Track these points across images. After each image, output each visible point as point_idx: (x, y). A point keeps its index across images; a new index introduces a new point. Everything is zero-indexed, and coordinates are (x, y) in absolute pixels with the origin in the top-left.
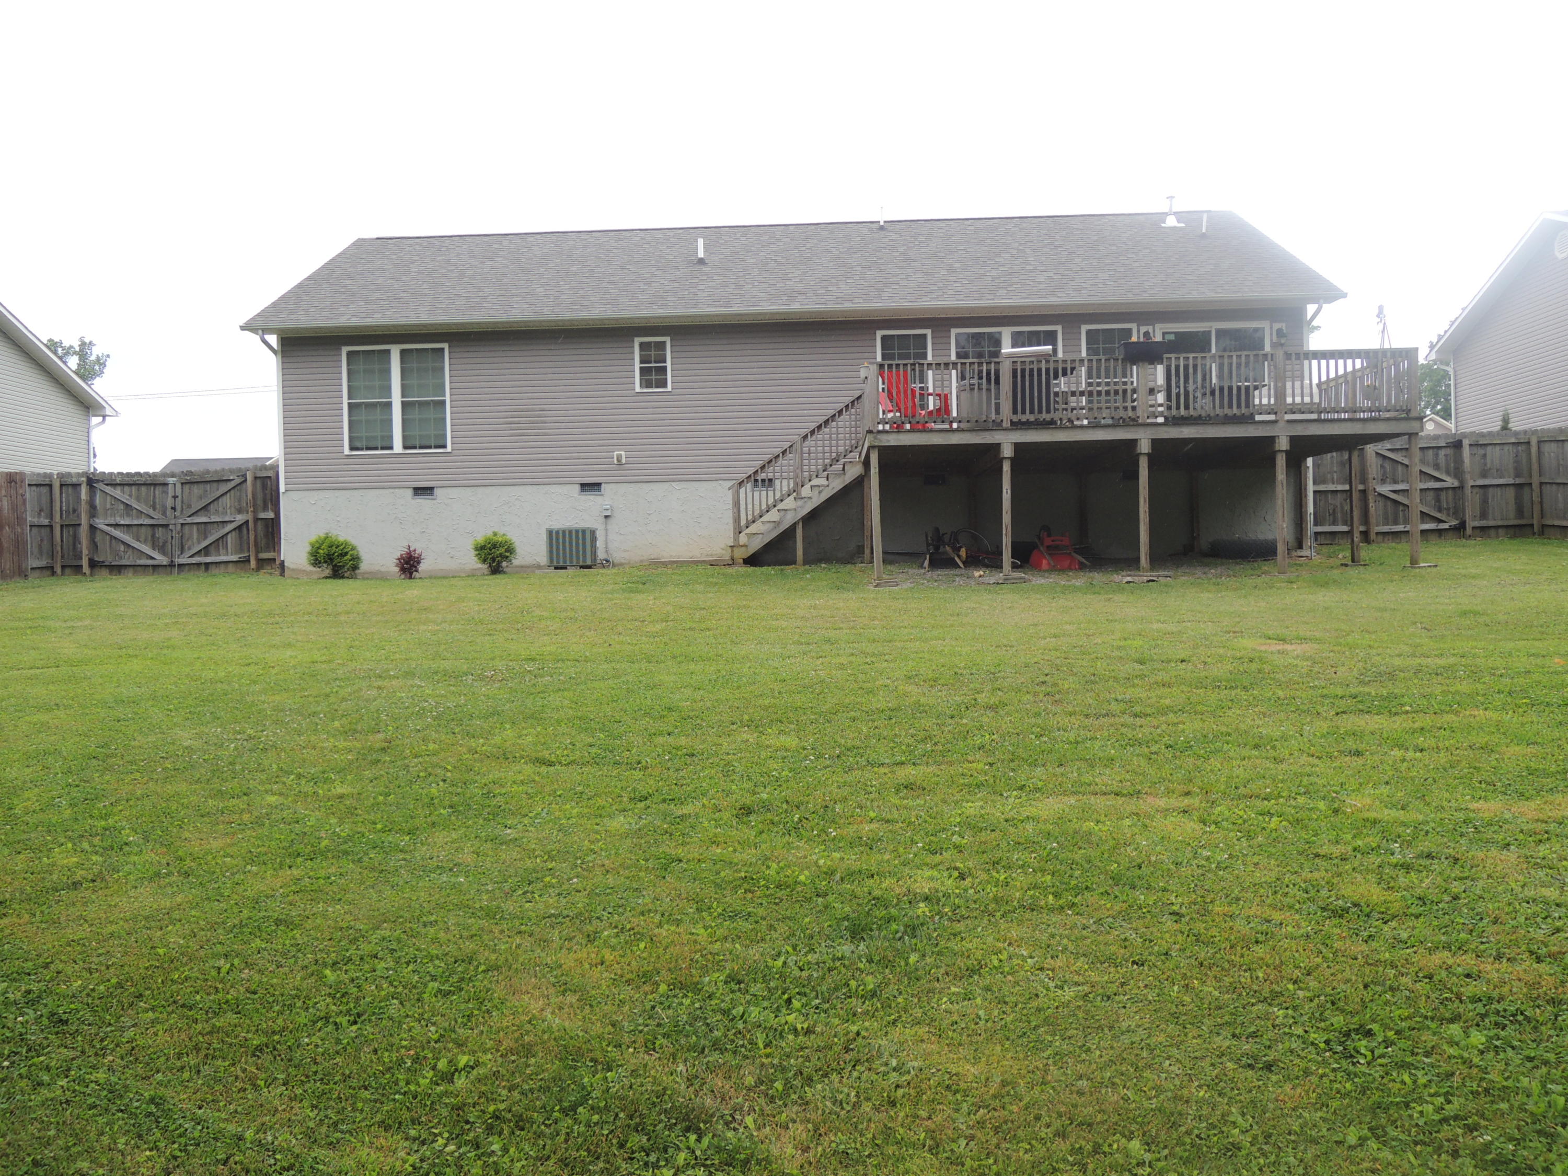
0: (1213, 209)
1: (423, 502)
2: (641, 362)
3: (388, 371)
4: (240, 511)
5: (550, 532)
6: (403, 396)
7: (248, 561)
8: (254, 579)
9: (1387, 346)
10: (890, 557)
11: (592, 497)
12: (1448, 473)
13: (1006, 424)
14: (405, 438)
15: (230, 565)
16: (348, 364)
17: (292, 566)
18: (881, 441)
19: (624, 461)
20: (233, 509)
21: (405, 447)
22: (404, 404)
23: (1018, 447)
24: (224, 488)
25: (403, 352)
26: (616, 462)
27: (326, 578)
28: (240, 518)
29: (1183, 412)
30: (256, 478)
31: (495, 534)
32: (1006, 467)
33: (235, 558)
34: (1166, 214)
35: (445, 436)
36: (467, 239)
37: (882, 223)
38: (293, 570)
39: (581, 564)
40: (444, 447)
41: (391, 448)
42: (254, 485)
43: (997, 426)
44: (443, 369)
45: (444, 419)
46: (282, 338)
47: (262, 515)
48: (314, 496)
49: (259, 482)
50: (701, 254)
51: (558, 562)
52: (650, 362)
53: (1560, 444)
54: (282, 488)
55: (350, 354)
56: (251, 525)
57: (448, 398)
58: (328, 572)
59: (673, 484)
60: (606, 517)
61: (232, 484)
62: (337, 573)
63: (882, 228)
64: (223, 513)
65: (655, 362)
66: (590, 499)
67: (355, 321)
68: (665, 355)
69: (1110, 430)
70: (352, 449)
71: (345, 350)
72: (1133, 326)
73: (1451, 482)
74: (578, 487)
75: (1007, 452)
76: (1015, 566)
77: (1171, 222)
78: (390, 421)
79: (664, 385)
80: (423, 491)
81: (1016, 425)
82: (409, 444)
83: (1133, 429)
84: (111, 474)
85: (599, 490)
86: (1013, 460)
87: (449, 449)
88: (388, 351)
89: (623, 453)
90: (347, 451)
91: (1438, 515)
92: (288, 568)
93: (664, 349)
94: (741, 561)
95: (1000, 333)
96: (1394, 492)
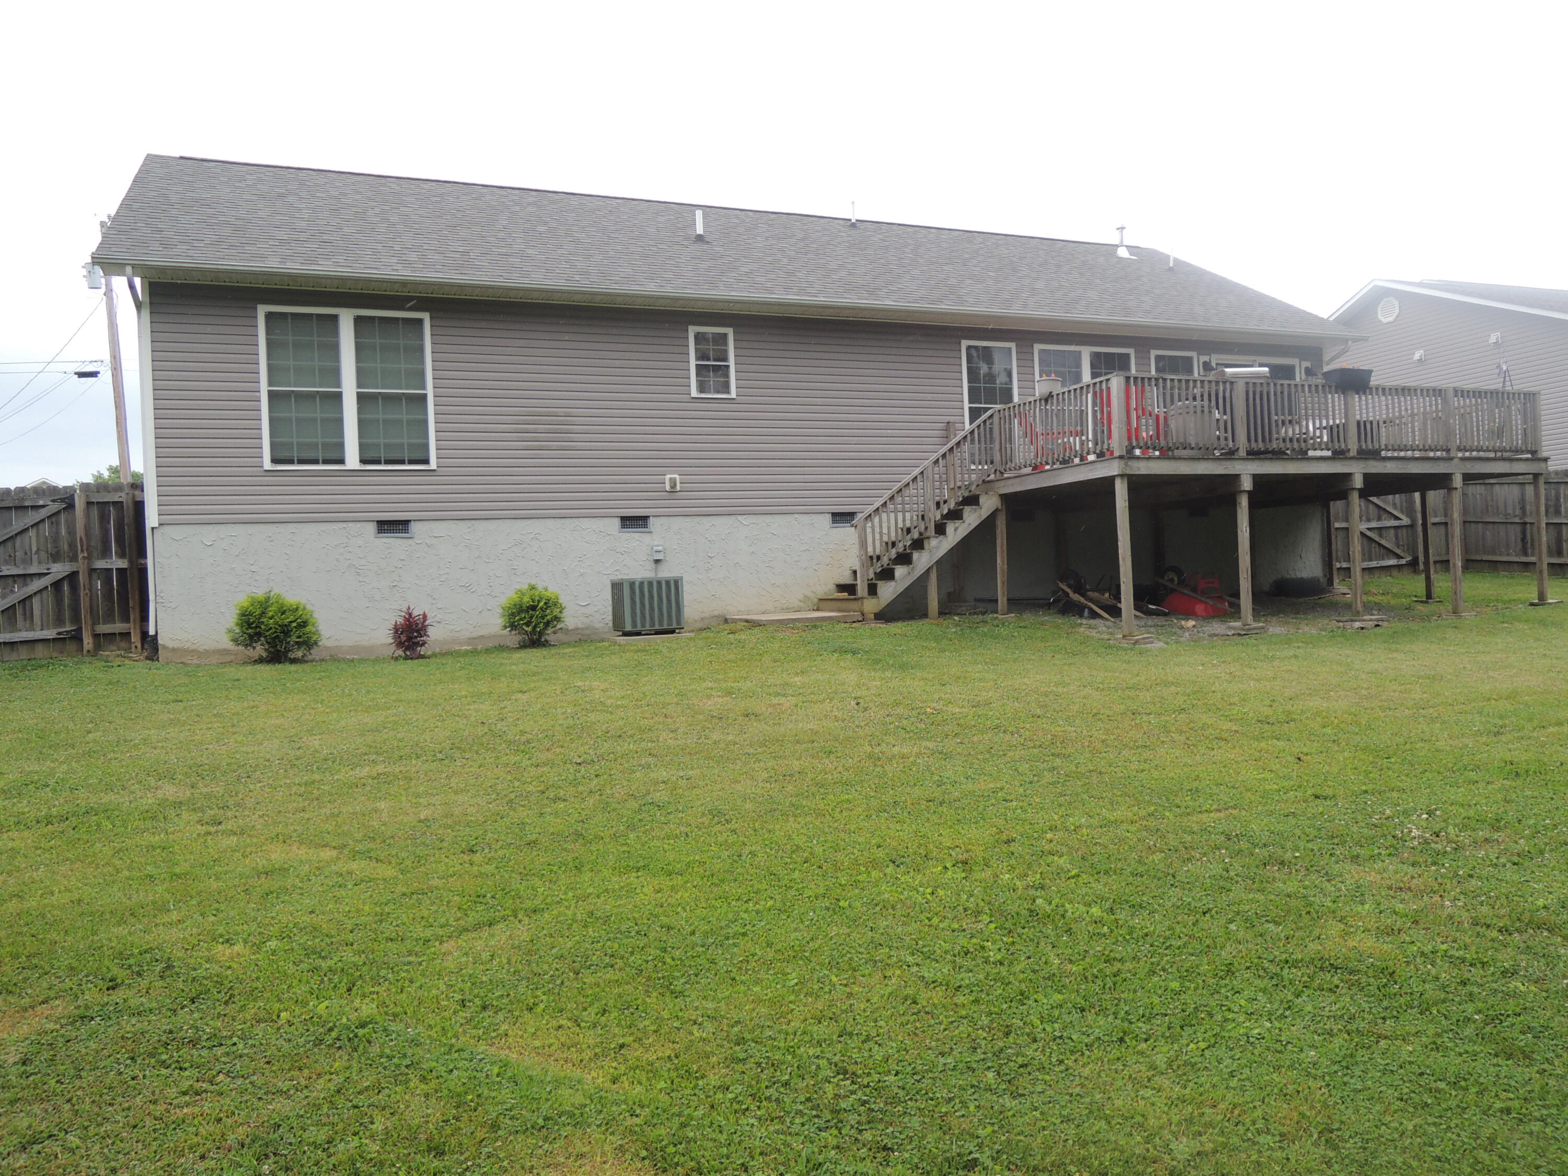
1: (393, 542)
2: (698, 359)
3: (335, 348)
4: (56, 557)
6: (359, 386)
7: (77, 637)
8: (89, 670)
11: (636, 535)
12: (1402, 512)
14: (362, 447)
15: (40, 647)
16: (268, 332)
17: (170, 644)
18: (1132, 469)
19: (678, 488)
20: (43, 555)
21: (363, 461)
22: (361, 397)
23: (1257, 478)
24: (33, 517)
25: (358, 320)
26: (668, 488)
27: (260, 661)
28: (59, 570)
30: (89, 504)
31: (533, 588)
32: (1244, 501)
33: (50, 634)
35: (426, 446)
37: (853, 221)
38: (174, 650)
39: (657, 627)
40: (426, 461)
41: (342, 461)
42: (87, 515)
44: (421, 349)
45: (426, 422)
46: (150, 284)
47: (101, 564)
48: (209, 534)
49: (95, 512)
50: (700, 230)
52: (708, 360)
54: (152, 518)
55: (269, 316)
56: (82, 579)
57: (430, 392)
58: (260, 650)
59: (739, 518)
60: (657, 561)
61: (43, 513)
62: (276, 656)
64: (24, 561)
65: (715, 360)
66: (634, 538)
68: (726, 351)
69: (1329, 463)
70: (274, 461)
71: (262, 310)
73: (1406, 521)
74: (617, 522)
75: (1247, 484)
77: (1123, 253)
78: (339, 422)
79: (726, 388)
80: (387, 526)
82: (370, 455)
83: (1345, 462)
85: (646, 526)
87: (433, 465)
88: (335, 318)
89: (677, 476)
90: (267, 465)
91: (1398, 551)
92: (165, 647)
93: (725, 343)
94: (872, 616)
96: (1368, 529)
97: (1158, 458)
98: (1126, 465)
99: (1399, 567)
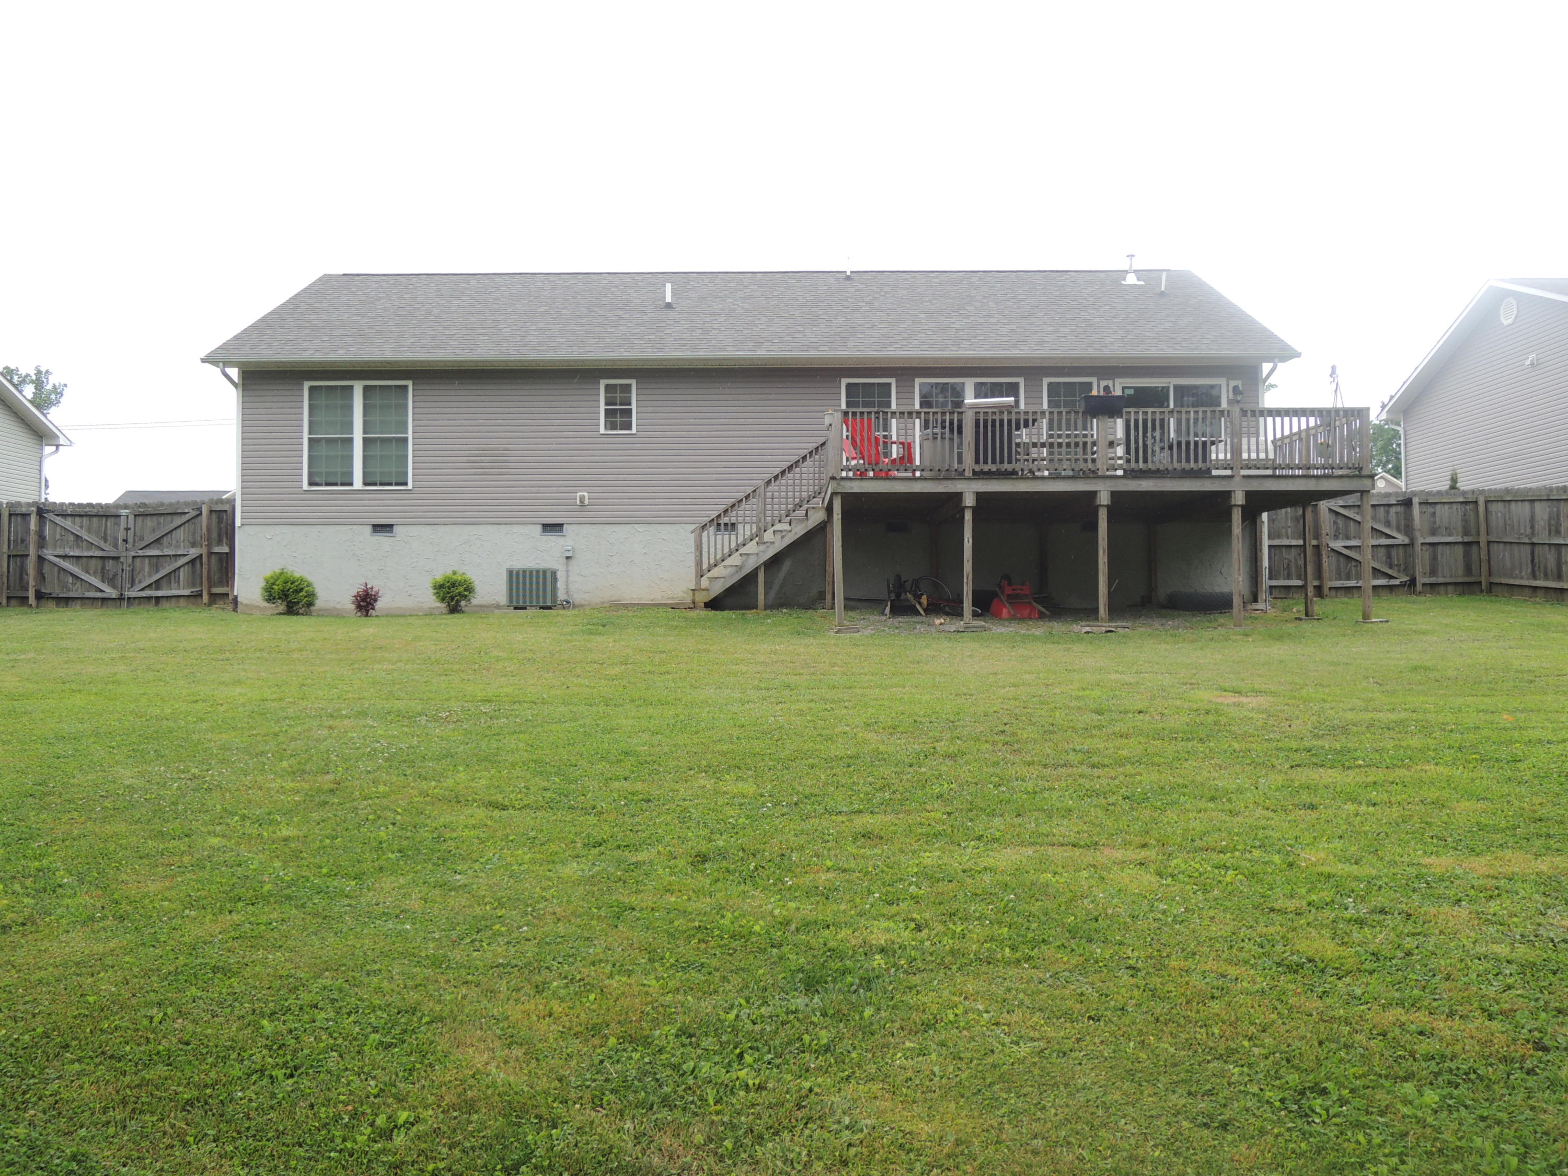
0: (1172, 268)
1: (382, 539)
2: (607, 404)
3: (350, 407)
4: (193, 545)
5: (510, 572)
6: (365, 432)
7: (200, 595)
8: (205, 614)
9: (1339, 405)
10: (852, 603)
11: (553, 538)
12: (1398, 530)
13: (968, 473)
14: (365, 474)
15: (182, 600)
16: (310, 399)
17: (245, 602)
18: (844, 488)
19: (586, 502)
20: (187, 543)
21: (365, 484)
22: (365, 441)
23: (980, 496)
24: (178, 521)
25: (366, 389)
26: (578, 503)
27: (280, 614)
28: (194, 552)
29: (1141, 465)
30: (211, 511)
31: (455, 573)
32: (968, 516)
33: (187, 592)
34: (1126, 272)
35: (406, 473)
36: (435, 277)
37: (848, 273)
38: (247, 605)
39: (541, 604)
40: (406, 484)
41: (351, 484)
42: (209, 518)
43: (960, 475)
44: (406, 407)
45: (406, 456)
46: (243, 372)
47: (217, 549)
48: (270, 531)
49: (214, 516)
50: (669, 299)
51: (518, 601)
52: (616, 405)
53: (1507, 504)
54: (238, 523)
55: (312, 389)
56: (205, 559)
57: (410, 436)
58: (282, 607)
59: (636, 526)
60: (568, 558)
61: (187, 517)
62: (291, 610)
63: (848, 278)
64: (176, 547)
65: (621, 405)
66: (552, 539)
67: (318, 357)
68: (630, 398)
69: (1070, 482)
70: (311, 484)
71: (307, 385)
72: (1094, 380)
73: (1401, 539)
74: (539, 528)
75: (969, 501)
76: (975, 615)
77: (1131, 279)
78: (351, 457)
79: (628, 426)
80: (381, 528)
81: (979, 475)
82: (369, 480)
83: (1093, 481)
84: (62, 504)
85: (561, 531)
86: (975, 510)
87: (410, 486)
88: (352, 387)
89: (586, 494)
90: (305, 486)
91: (1390, 572)
92: (242, 604)
93: (630, 392)
94: (703, 605)
95: (963, 384)
96: (1346, 547)
97: (872, 478)
98: (839, 484)
99: (1391, 588)
